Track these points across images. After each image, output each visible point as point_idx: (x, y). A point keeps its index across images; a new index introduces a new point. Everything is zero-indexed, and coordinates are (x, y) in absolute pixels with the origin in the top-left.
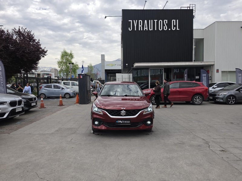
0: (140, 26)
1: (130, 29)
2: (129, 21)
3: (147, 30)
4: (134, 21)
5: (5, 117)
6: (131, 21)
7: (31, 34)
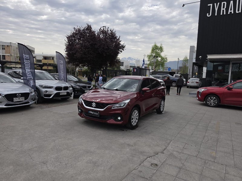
0: (222, 9)
1: (209, 15)
2: (209, 5)
3: (233, 13)
4: (215, 4)
5: (51, 97)
6: (211, 5)
7: (113, 32)
